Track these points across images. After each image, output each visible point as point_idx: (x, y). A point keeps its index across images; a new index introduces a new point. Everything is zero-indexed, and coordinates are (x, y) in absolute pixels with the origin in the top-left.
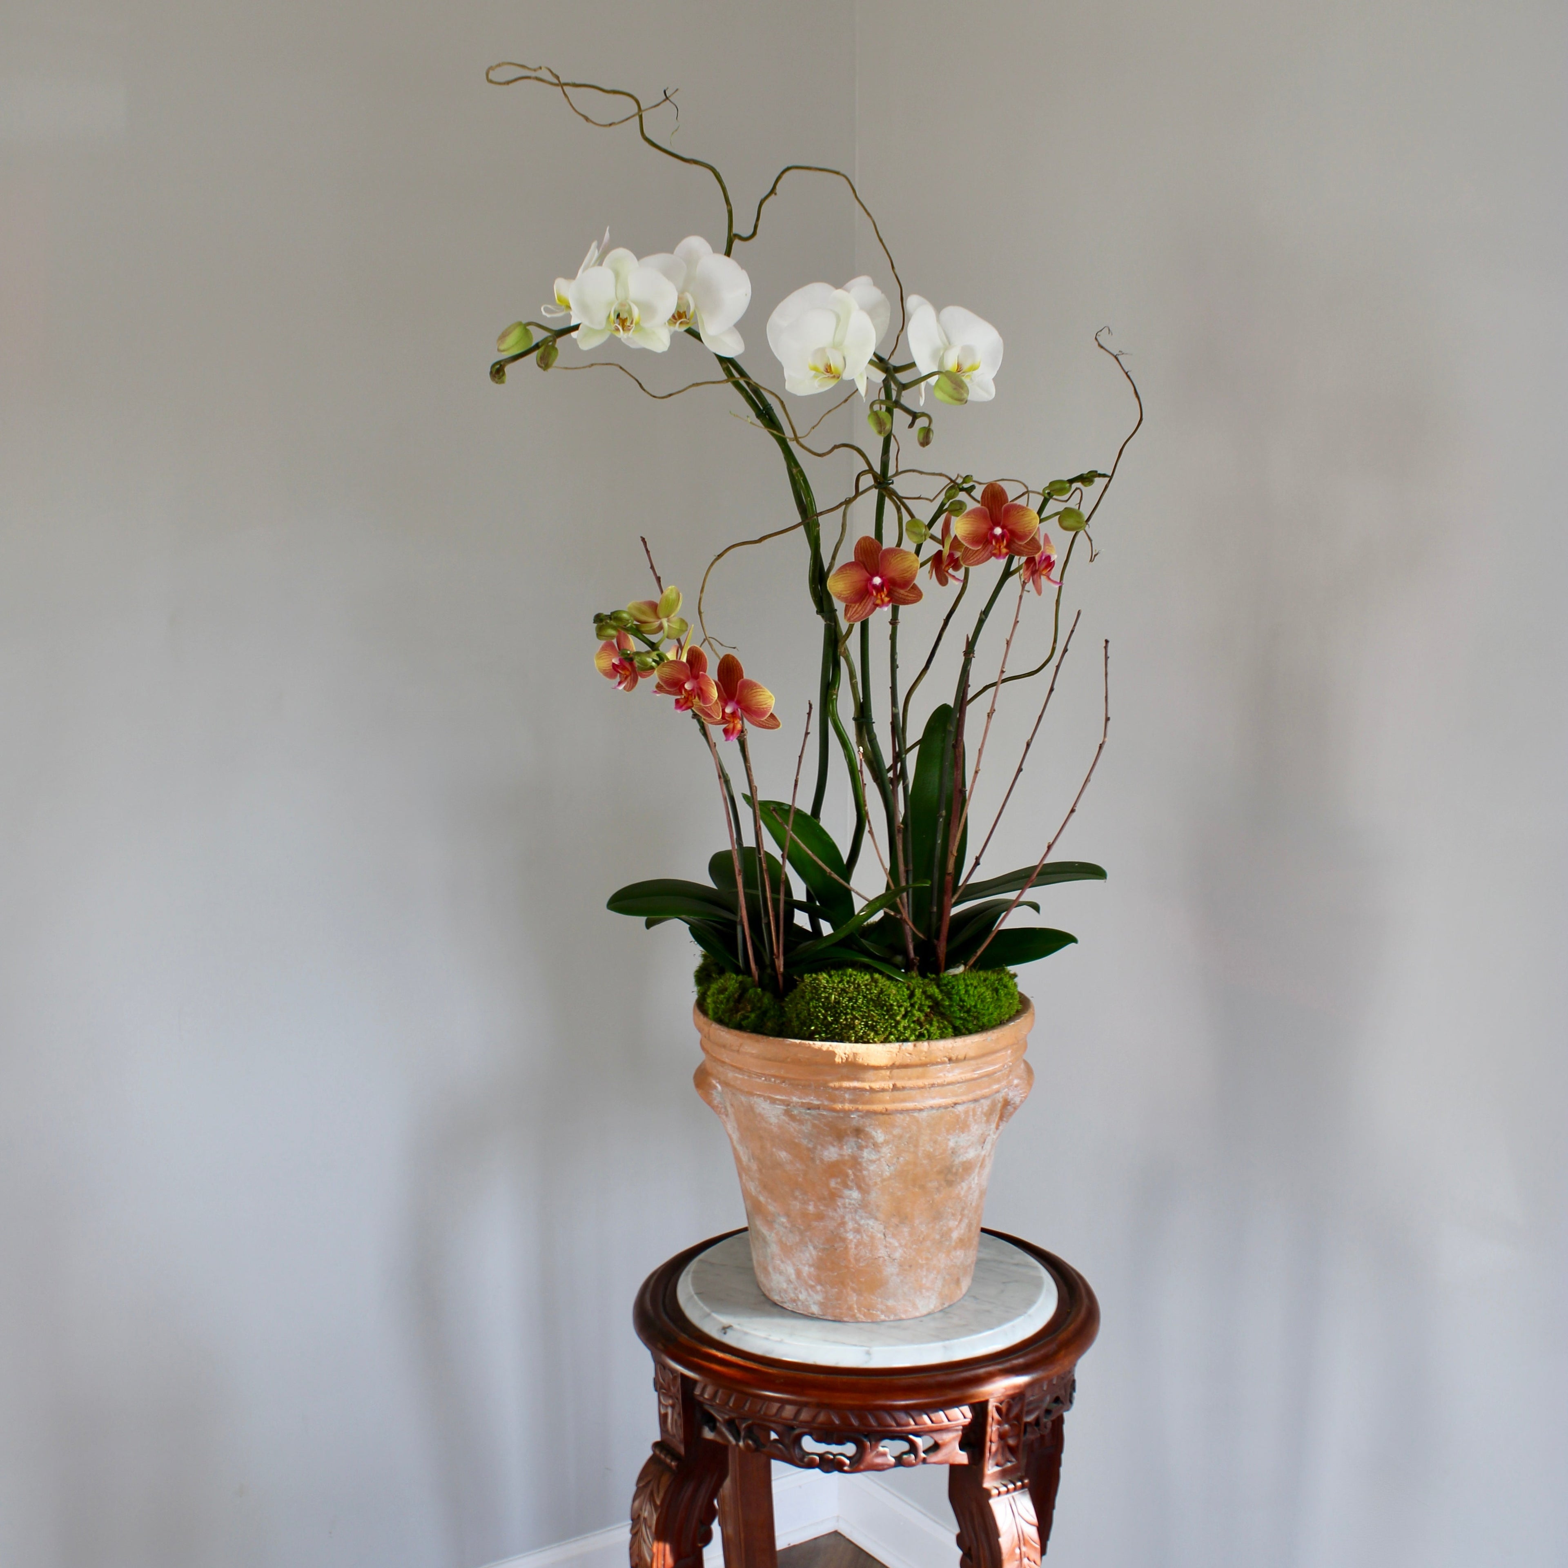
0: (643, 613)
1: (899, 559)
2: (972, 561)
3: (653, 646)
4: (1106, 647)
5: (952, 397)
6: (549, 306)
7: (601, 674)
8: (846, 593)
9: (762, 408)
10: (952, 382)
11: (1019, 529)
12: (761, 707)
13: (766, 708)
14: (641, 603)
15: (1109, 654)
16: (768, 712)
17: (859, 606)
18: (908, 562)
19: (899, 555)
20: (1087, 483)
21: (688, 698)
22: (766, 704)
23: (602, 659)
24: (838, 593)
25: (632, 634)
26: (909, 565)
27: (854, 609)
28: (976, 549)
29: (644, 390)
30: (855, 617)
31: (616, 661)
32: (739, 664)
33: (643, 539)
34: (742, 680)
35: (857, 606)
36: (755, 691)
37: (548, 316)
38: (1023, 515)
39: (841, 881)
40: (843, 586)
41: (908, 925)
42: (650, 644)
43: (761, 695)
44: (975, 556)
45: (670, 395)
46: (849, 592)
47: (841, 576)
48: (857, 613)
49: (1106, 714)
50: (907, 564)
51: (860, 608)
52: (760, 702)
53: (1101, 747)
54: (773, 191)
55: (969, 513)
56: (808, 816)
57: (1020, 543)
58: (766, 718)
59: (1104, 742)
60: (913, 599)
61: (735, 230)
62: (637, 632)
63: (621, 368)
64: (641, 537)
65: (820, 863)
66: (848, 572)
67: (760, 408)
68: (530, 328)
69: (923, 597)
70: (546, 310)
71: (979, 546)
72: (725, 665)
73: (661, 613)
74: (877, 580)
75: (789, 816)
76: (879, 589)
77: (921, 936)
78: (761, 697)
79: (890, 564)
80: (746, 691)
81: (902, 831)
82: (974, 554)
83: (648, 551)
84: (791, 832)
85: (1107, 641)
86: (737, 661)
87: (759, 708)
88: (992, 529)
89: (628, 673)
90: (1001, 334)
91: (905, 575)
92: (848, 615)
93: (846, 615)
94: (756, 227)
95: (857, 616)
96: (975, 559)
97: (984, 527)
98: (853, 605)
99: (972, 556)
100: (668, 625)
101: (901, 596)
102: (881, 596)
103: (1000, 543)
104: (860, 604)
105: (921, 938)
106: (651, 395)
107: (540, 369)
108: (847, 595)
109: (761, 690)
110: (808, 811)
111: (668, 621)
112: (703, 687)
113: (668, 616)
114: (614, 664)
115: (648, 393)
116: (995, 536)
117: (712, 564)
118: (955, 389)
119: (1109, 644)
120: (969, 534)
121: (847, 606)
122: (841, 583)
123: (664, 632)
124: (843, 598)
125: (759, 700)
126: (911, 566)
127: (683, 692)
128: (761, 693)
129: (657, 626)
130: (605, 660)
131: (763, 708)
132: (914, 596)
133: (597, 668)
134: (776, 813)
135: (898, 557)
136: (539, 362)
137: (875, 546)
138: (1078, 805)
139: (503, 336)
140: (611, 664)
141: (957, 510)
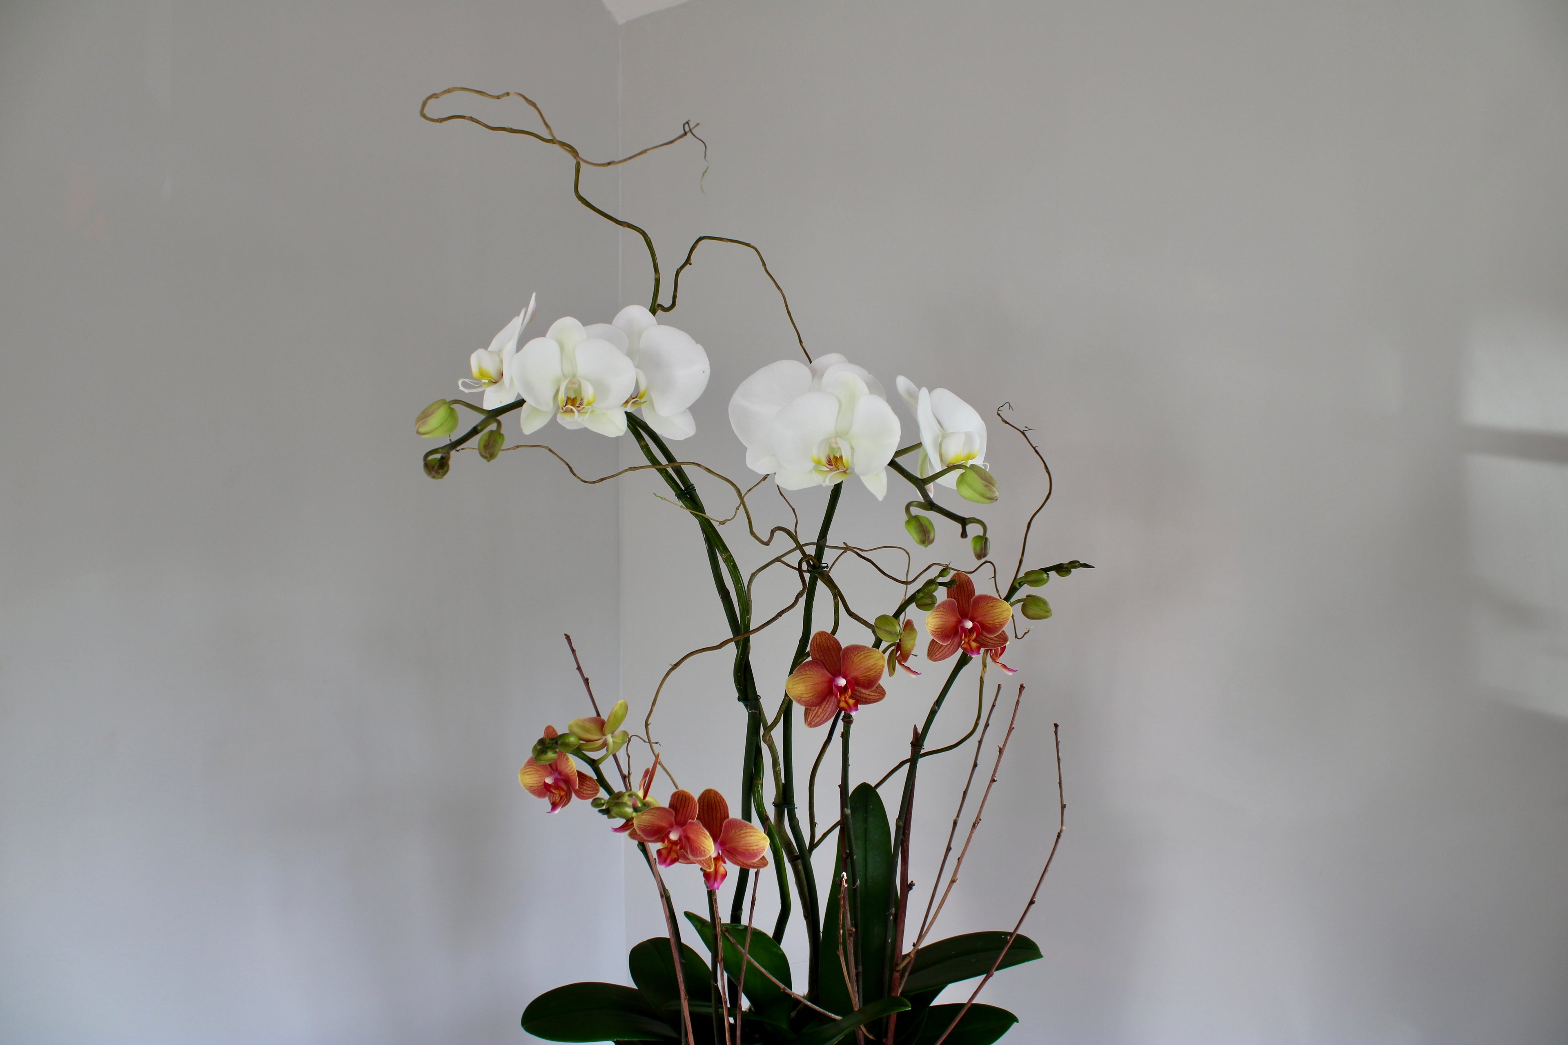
0: (587, 731)
1: (861, 657)
2: (938, 656)
3: (594, 764)
4: (1056, 733)
5: (983, 495)
6: (467, 380)
7: (527, 791)
8: (807, 696)
9: (684, 489)
10: (981, 478)
11: (989, 621)
12: (751, 848)
13: (757, 849)
14: (585, 720)
15: (1059, 739)
16: (760, 854)
17: (819, 709)
18: (872, 660)
19: (863, 652)
20: (1062, 573)
21: (671, 848)
22: (757, 845)
23: (528, 775)
24: (798, 697)
25: (571, 753)
26: (873, 663)
27: (815, 712)
28: (946, 644)
29: (575, 475)
30: (816, 721)
31: (549, 781)
32: (723, 799)
33: (568, 637)
34: (727, 820)
35: (817, 709)
36: (744, 831)
37: (466, 391)
38: (992, 606)
39: (782, 986)
40: (804, 688)
41: (862, 1030)
42: (589, 761)
43: (751, 836)
44: (940, 650)
45: (602, 479)
46: (810, 695)
47: (800, 677)
48: (818, 717)
49: (1062, 802)
50: (871, 662)
51: (821, 710)
52: (749, 843)
53: (1059, 836)
54: (688, 261)
55: (939, 606)
56: (770, 938)
57: (988, 636)
58: (757, 860)
59: (1061, 831)
60: (876, 698)
61: (659, 302)
62: (578, 752)
63: (550, 450)
64: (566, 635)
65: (763, 970)
66: (808, 672)
67: (682, 489)
68: (455, 406)
69: (886, 696)
70: (465, 385)
71: (948, 641)
72: (706, 801)
73: (607, 728)
74: (842, 682)
75: (745, 938)
76: (843, 690)
77: (871, 1037)
78: (752, 838)
79: (853, 662)
80: (733, 831)
81: (854, 935)
82: (940, 648)
83: (573, 651)
84: (748, 955)
85: (1056, 726)
86: (721, 797)
87: (747, 850)
88: (960, 622)
89: (563, 793)
90: (983, 418)
91: (869, 673)
92: (809, 720)
93: (806, 719)
94: (674, 297)
95: (818, 719)
96: (941, 654)
97: (952, 620)
98: (813, 708)
99: (938, 651)
100: (613, 742)
101: (862, 695)
102: (846, 698)
103: (969, 636)
104: (820, 706)
105: (871, 1039)
106: (582, 480)
107: (484, 461)
108: (808, 699)
109: (753, 830)
110: (770, 933)
111: (612, 737)
112: (691, 836)
113: (613, 733)
114: (545, 784)
115: (579, 478)
116: (964, 630)
117: (668, 674)
118: (986, 486)
119: (1059, 728)
120: (937, 628)
121: (806, 709)
122: (801, 685)
123: (607, 750)
124: (803, 701)
125: (750, 842)
126: (875, 664)
127: (666, 841)
128: (752, 834)
129: (601, 743)
130: (532, 776)
131: (753, 850)
132: (876, 694)
133: (522, 785)
134: (729, 934)
135: (861, 655)
136: (484, 453)
137: (832, 642)
138: (1037, 896)
139: (425, 416)
140: (542, 784)
141: (929, 604)
